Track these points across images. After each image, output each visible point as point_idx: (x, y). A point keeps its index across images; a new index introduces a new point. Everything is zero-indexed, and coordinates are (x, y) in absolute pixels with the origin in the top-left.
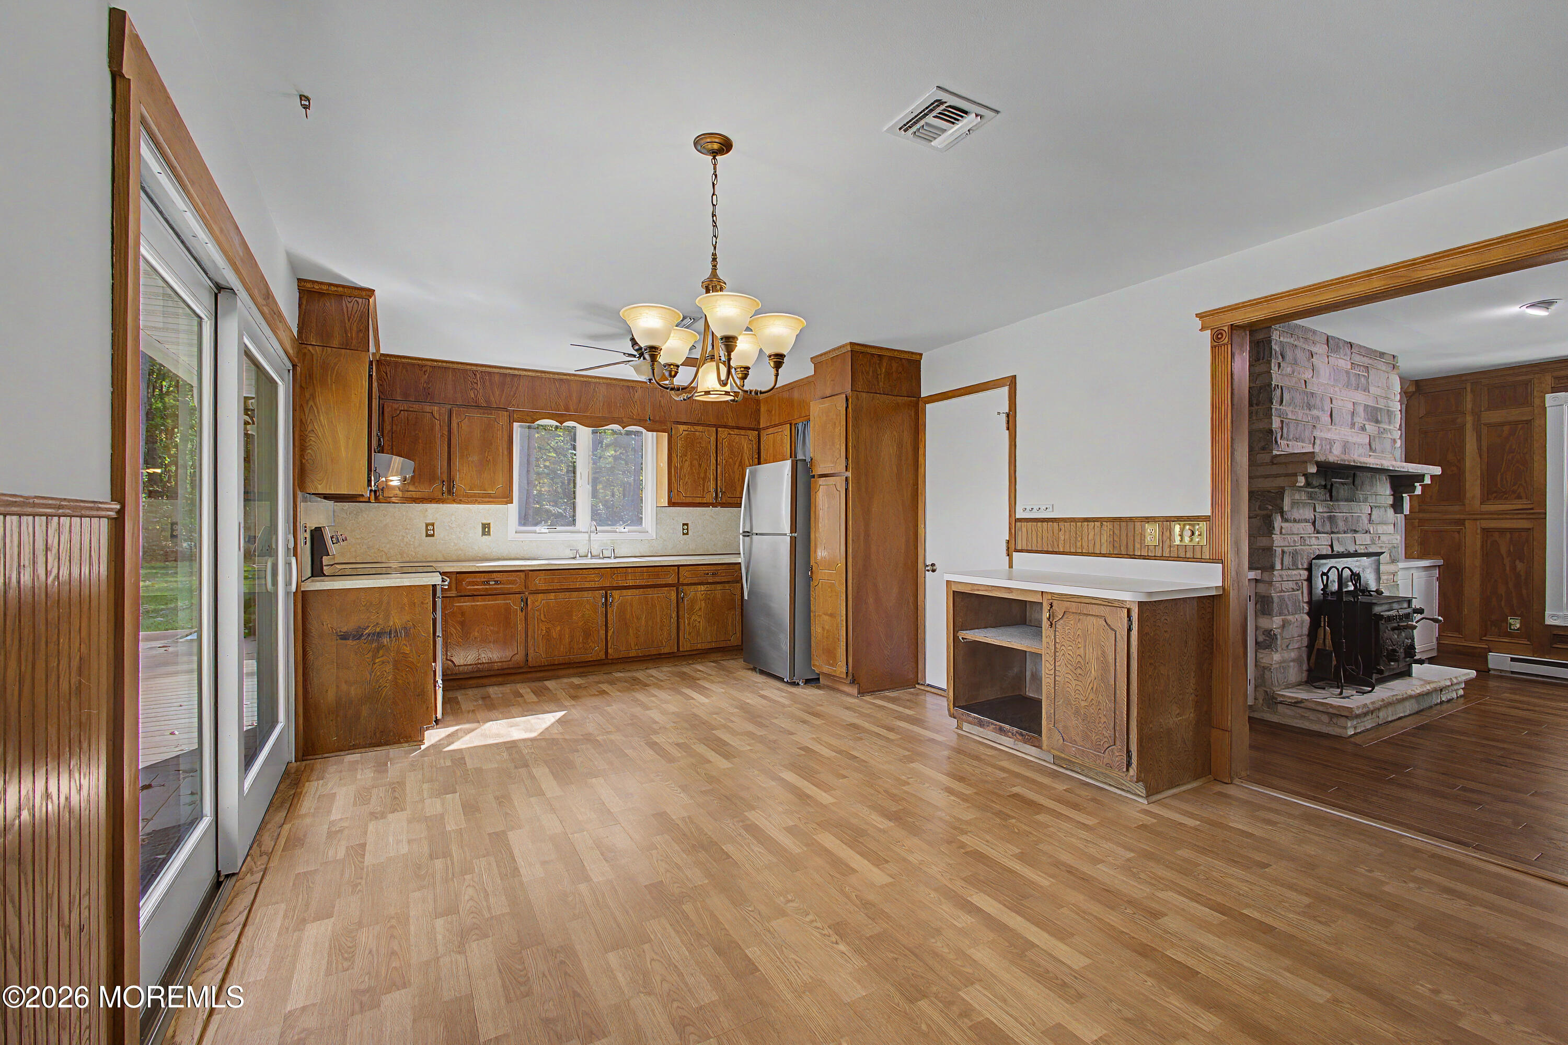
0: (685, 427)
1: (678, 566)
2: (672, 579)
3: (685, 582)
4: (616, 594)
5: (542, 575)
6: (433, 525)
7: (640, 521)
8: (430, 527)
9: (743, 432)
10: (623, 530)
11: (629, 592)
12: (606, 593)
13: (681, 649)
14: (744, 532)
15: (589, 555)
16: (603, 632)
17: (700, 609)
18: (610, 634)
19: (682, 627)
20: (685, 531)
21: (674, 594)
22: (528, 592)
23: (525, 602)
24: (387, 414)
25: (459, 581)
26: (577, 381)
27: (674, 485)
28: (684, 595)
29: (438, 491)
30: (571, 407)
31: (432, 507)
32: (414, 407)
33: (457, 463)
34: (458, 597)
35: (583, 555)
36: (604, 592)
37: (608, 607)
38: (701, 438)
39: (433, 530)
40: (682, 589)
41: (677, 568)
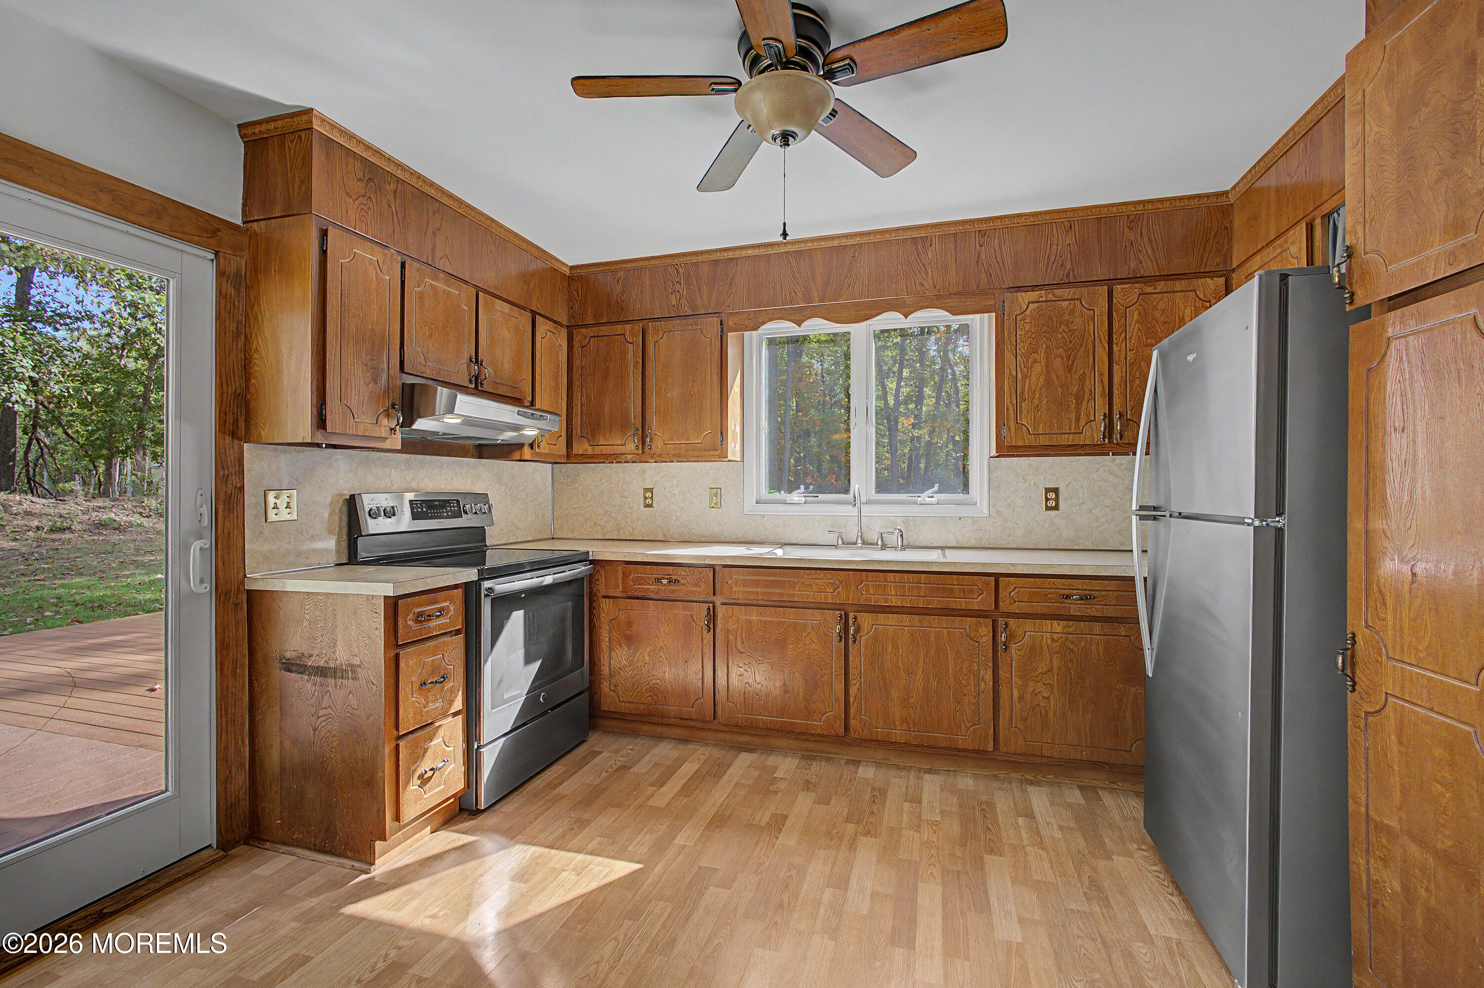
0: (1034, 295)
1: (997, 576)
2: (981, 601)
3: (1015, 608)
4: (866, 620)
5: (738, 575)
6: (651, 491)
9: (1178, 285)
10: (928, 500)
11: (890, 619)
12: (846, 615)
13: (1003, 749)
14: (1142, 508)
15: (859, 541)
16: (839, 687)
17: (1051, 670)
18: (853, 691)
19: (1004, 700)
20: (1052, 503)
21: (985, 632)
22: (718, 600)
23: (712, 617)
24: (576, 345)
25: (625, 575)
26: (823, 249)
27: (1011, 409)
28: (1011, 637)
29: (631, 446)
30: (815, 294)
31: (651, 467)
32: (605, 330)
33: (653, 402)
34: (624, 598)
35: (850, 541)
36: (843, 612)
37: (850, 642)
38: (1072, 312)
39: (652, 498)
40: (1006, 624)
41: (993, 578)
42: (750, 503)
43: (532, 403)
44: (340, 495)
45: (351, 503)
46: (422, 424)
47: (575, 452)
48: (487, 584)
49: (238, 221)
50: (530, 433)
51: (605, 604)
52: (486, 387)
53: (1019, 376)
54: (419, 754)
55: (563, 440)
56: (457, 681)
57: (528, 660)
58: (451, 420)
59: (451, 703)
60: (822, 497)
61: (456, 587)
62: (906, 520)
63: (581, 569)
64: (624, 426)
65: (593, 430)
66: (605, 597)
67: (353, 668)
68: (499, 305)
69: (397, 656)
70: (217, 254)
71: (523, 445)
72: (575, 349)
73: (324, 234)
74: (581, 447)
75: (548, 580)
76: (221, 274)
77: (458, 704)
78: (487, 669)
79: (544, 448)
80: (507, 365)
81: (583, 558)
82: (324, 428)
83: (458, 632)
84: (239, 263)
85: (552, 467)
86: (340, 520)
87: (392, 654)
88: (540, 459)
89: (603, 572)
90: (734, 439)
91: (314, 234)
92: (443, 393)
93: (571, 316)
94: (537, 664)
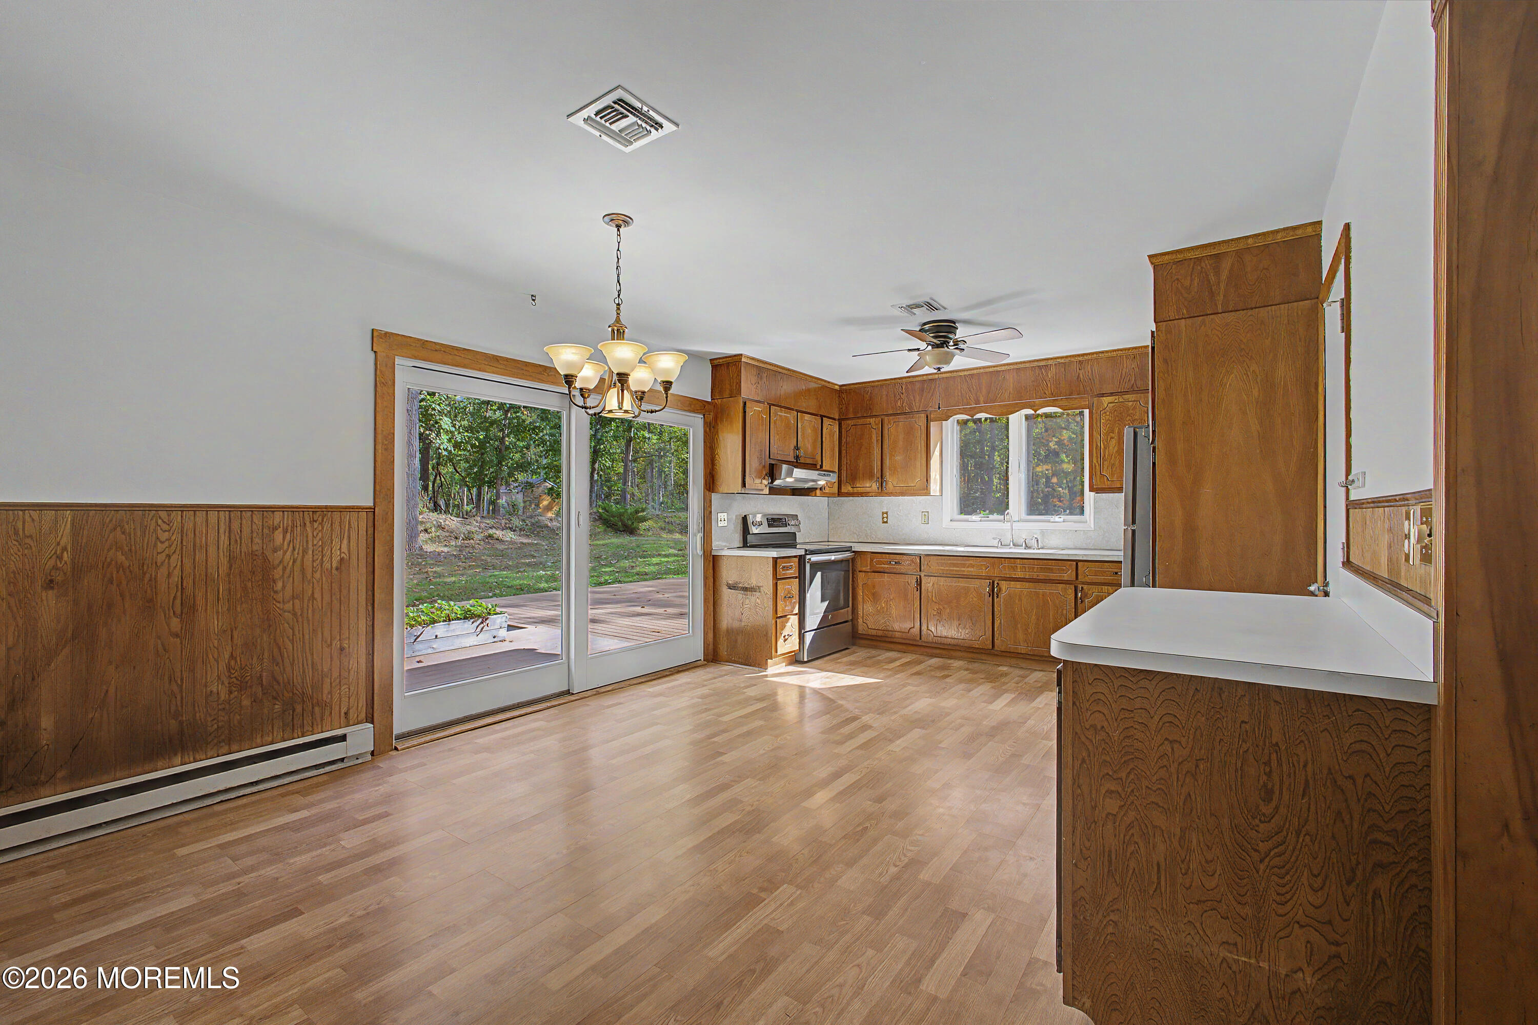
0: (1111, 399)
1: (1077, 561)
2: (1069, 575)
3: (1087, 579)
4: (1004, 585)
5: (933, 560)
6: (887, 513)
7: (1082, 512)
8: (885, 515)
10: (1058, 520)
11: (1018, 584)
12: (993, 582)
15: (1011, 544)
16: (989, 622)
18: (997, 624)
21: (1071, 591)
22: (922, 575)
23: (919, 583)
24: (843, 431)
25: (872, 560)
26: (986, 373)
27: (1097, 467)
28: (1085, 595)
29: (875, 486)
30: (982, 399)
31: (886, 499)
32: (861, 421)
33: (887, 462)
34: (871, 572)
35: (1006, 544)
36: (991, 581)
37: (995, 597)
38: (1135, 408)
39: (887, 518)
40: (1082, 588)
41: (1075, 563)
42: (946, 522)
43: (821, 466)
44: (740, 515)
45: (745, 519)
46: (777, 482)
47: (843, 491)
48: (808, 557)
49: (710, 400)
50: (822, 483)
51: (861, 575)
52: (802, 460)
53: (1102, 447)
54: (783, 627)
55: (836, 485)
56: (796, 599)
57: (823, 600)
58: (789, 480)
59: (794, 608)
60: (991, 517)
61: (795, 557)
62: (1043, 532)
63: (847, 555)
64: (871, 476)
65: (853, 478)
66: (859, 571)
67: (759, 587)
68: (807, 417)
69: (777, 583)
70: (704, 415)
71: (817, 488)
72: (843, 433)
73: (745, 403)
74: (846, 488)
75: (833, 558)
76: (705, 423)
77: (796, 611)
78: (808, 595)
79: (827, 490)
80: (809, 447)
81: (849, 549)
82: (745, 487)
83: (796, 577)
84: (711, 417)
85: (828, 500)
86: (740, 527)
87: (775, 582)
88: (824, 495)
89: (859, 558)
90: (935, 482)
91: (741, 405)
92: (785, 467)
93: (840, 413)
94: (826, 603)
